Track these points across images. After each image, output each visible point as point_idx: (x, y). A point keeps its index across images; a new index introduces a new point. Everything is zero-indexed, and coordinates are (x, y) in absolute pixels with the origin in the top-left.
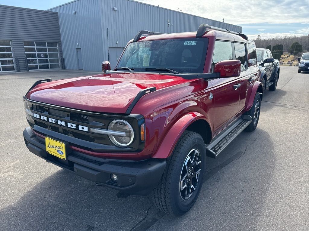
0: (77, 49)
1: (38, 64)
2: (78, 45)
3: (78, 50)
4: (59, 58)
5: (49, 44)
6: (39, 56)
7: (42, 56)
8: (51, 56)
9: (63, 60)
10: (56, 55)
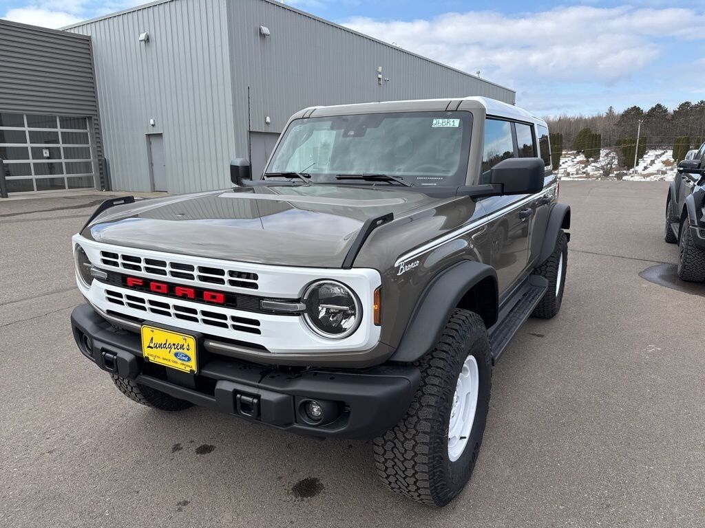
0: (149, 135)
1: (34, 177)
2: (153, 125)
3: (153, 140)
4: (92, 159)
5: (66, 122)
6: (37, 153)
7: (45, 155)
8: (69, 153)
9: (104, 167)
10: (85, 153)
